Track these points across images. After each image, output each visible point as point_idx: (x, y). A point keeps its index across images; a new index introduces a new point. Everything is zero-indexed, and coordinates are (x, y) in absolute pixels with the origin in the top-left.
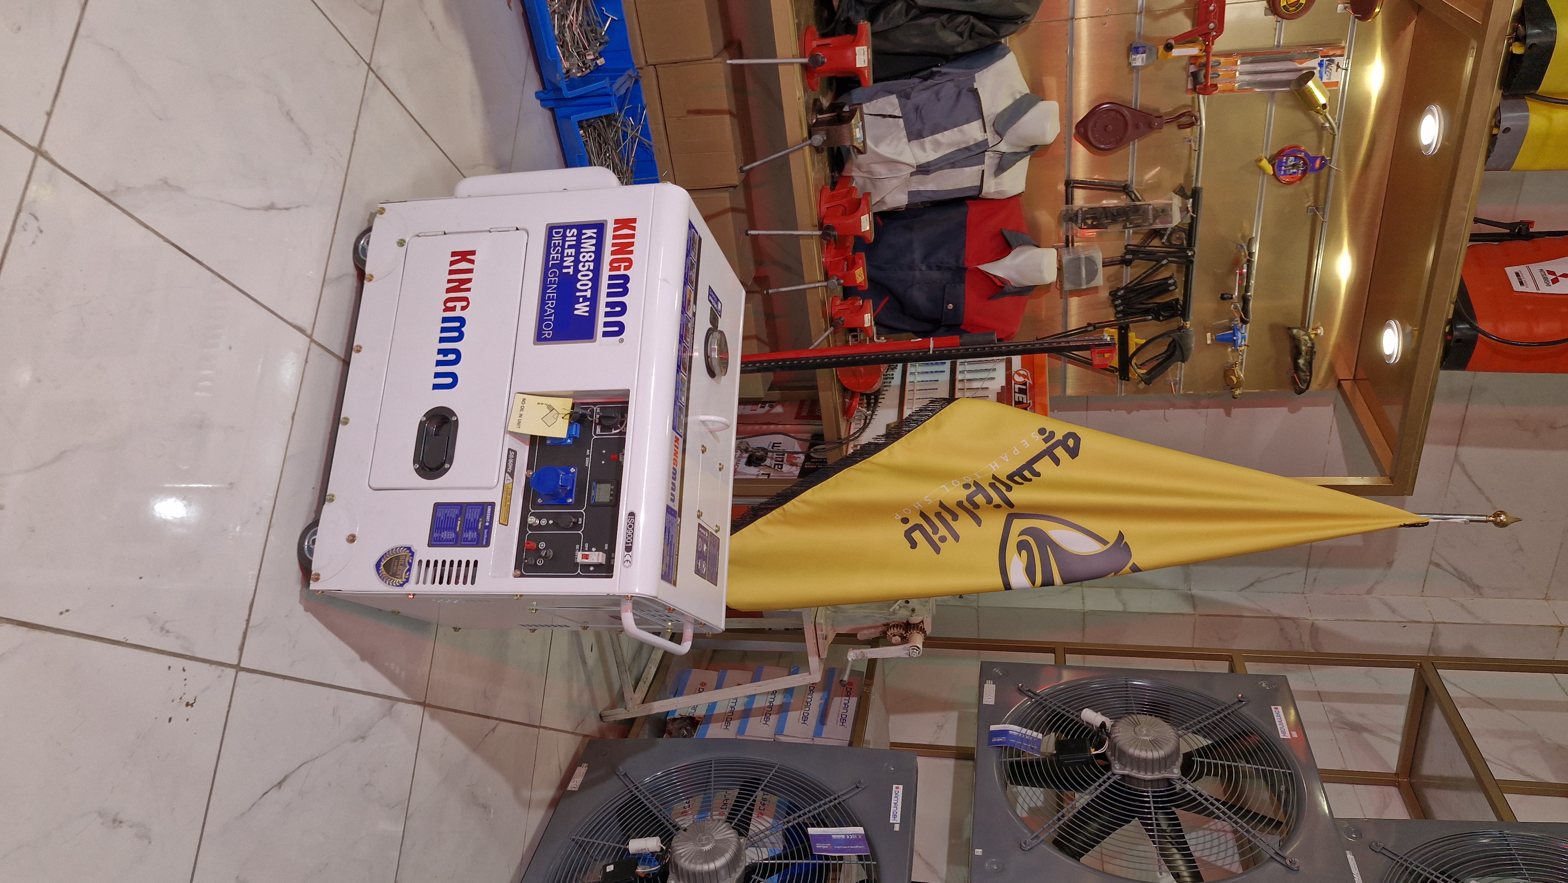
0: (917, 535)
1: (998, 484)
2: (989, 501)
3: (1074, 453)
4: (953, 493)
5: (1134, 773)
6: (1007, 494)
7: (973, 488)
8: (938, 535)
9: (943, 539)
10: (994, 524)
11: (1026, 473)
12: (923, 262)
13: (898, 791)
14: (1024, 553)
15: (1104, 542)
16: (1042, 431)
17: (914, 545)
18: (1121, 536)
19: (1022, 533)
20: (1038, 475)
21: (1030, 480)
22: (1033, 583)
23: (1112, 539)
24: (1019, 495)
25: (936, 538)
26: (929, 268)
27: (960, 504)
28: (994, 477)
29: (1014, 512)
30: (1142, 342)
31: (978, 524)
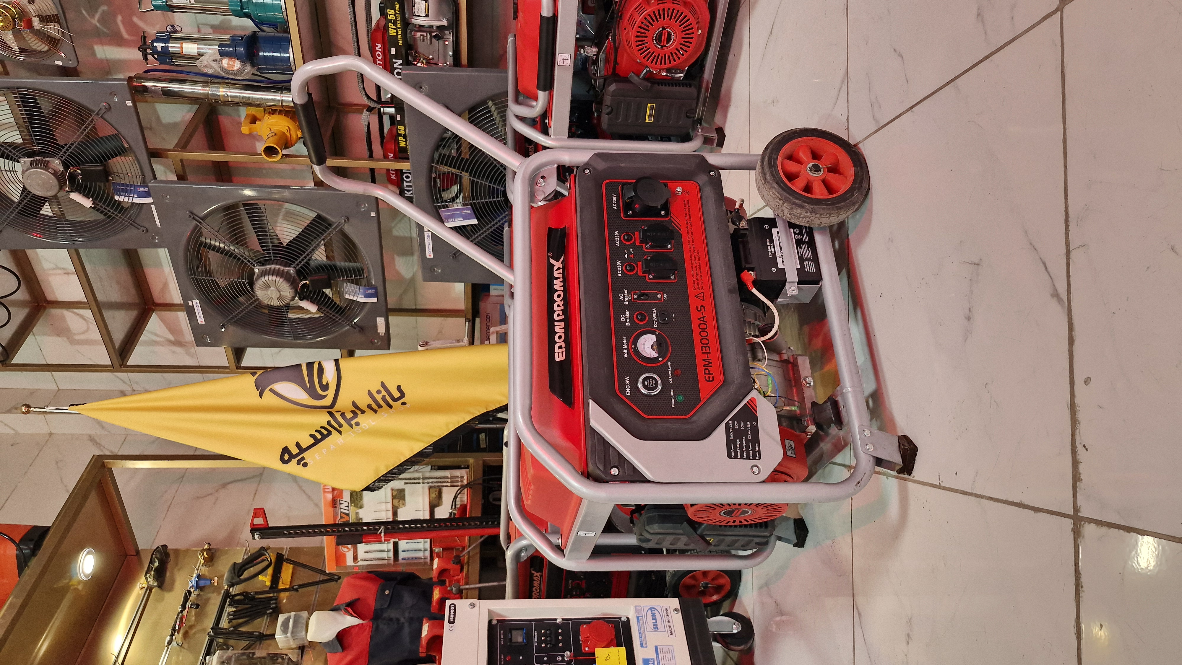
0: (397, 395)
1: (337, 426)
2: (343, 415)
3: (286, 450)
4: (367, 421)
5: (282, 268)
6: (331, 419)
7: (353, 422)
8: (381, 395)
9: (379, 392)
10: (344, 402)
11: (319, 436)
12: (403, 624)
13: (429, 254)
14: (324, 383)
15: (272, 391)
16: (305, 465)
17: (399, 388)
18: (261, 395)
19: (324, 397)
20: (311, 435)
21: (316, 431)
22: (320, 363)
23: (267, 393)
24: (323, 419)
25: (384, 393)
26: (398, 620)
27: (363, 412)
28: (340, 432)
29: (330, 409)
30: (260, 577)
31: (353, 401)
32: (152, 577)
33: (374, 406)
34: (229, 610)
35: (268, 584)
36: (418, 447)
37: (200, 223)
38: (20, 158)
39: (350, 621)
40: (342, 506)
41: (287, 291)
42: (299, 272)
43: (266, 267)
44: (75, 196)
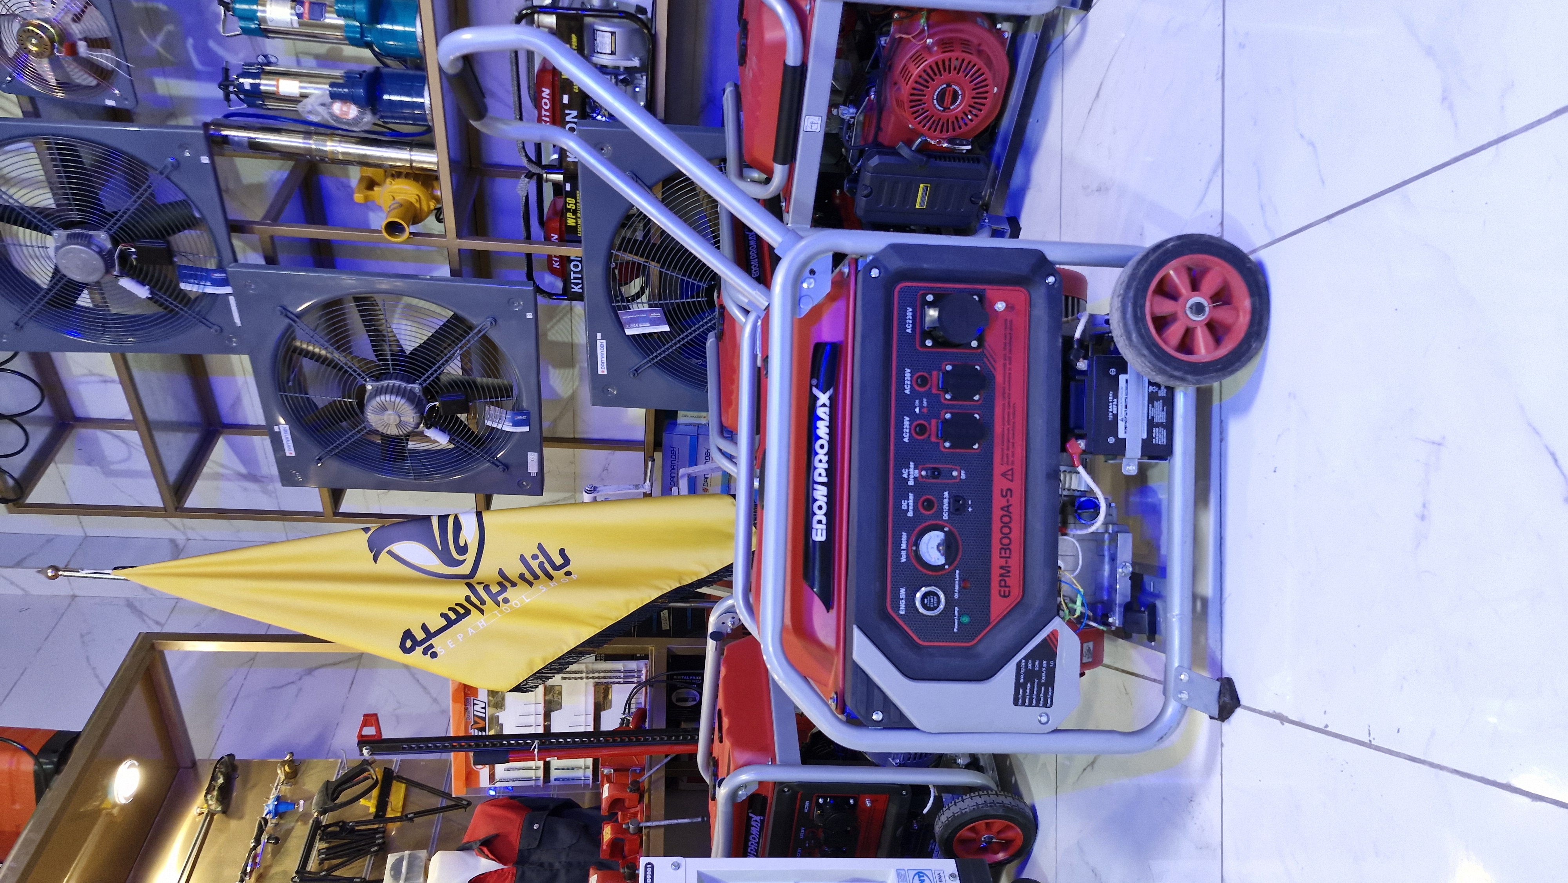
5: (404, 385)
10: (488, 570)
12: (558, 870)
13: (602, 370)
14: (462, 544)
15: (390, 553)
18: (375, 559)
19: (462, 562)
22: (456, 518)
23: (383, 555)
24: (460, 593)
26: (551, 865)
29: (468, 580)
30: (362, 801)
31: (500, 569)
32: (214, 799)
33: (528, 576)
34: (319, 845)
35: (372, 810)
36: (588, 633)
37: (294, 321)
38: (53, 229)
39: (486, 865)
40: (476, 708)
41: (410, 416)
42: (426, 390)
43: (382, 383)
44: (126, 283)
